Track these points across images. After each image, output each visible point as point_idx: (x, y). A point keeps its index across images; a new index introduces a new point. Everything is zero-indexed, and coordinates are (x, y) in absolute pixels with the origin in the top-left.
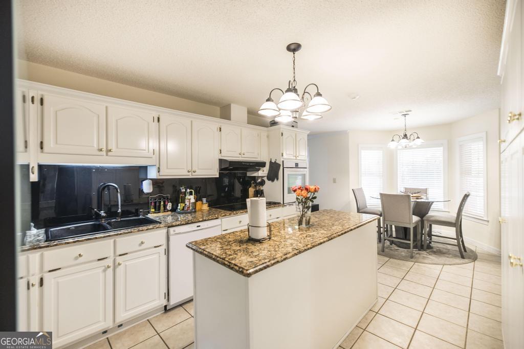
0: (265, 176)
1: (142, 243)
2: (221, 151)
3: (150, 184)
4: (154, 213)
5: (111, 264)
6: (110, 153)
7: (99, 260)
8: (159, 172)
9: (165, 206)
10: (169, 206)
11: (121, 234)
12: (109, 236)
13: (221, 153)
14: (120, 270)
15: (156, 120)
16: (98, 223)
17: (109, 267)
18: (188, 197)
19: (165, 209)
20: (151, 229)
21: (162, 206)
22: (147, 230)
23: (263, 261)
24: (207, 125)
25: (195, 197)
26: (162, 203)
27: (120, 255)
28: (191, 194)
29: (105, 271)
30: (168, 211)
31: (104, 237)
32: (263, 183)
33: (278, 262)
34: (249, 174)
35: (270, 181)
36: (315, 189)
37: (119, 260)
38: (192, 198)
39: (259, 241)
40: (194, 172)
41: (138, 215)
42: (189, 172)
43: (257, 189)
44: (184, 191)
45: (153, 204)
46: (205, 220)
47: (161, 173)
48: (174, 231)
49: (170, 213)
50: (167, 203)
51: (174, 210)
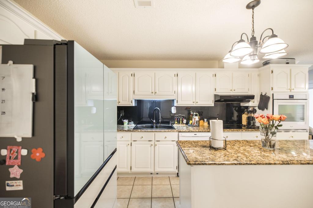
0: (257, 106)
1: (166, 137)
2: (215, 89)
3: (175, 109)
4: (177, 124)
5: (153, 144)
6: (156, 94)
7: (149, 141)
8: (177, 102)
9: (182, 121)
10: (185, 121)
11: (157, 131)
12: (152, 131)
13: (215, 90)
14: (157, 147)
15: (176, 75)
16: (152, 125)
17: (152, 145)
18: (194, 117)
19: (182, 123)
20: (169, 131)
21: (181, 121)
22: (168, 131)
23: (204, 160)
24: (206, 74)
25: (199, 117)
26: (181, 119)
27: (157, 141)
28: (196, 115)
29: (151, 146)
30: (184, 124)
31: (151, 131)
32: (254, 111)
33: (215, 164)
34: (242, 104)
35: (261, 110)
36: (280, 117)
37: (156, 143)
38: (197, 118)
39: (216, 149)
40: (197, 103)
41: (169, 124)
42: (193, 102)
43: (249, 116)
44: (192, 113)
45: (176, 119)
46: (200, 132)
47: (178, 103)
48: (181, 135)
49: (185, 125)
50: (183, 119)
51: (187, 123)
